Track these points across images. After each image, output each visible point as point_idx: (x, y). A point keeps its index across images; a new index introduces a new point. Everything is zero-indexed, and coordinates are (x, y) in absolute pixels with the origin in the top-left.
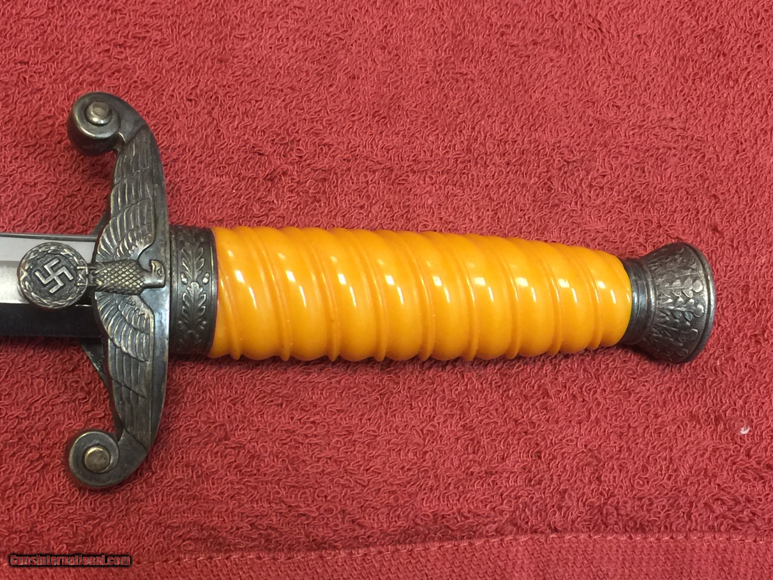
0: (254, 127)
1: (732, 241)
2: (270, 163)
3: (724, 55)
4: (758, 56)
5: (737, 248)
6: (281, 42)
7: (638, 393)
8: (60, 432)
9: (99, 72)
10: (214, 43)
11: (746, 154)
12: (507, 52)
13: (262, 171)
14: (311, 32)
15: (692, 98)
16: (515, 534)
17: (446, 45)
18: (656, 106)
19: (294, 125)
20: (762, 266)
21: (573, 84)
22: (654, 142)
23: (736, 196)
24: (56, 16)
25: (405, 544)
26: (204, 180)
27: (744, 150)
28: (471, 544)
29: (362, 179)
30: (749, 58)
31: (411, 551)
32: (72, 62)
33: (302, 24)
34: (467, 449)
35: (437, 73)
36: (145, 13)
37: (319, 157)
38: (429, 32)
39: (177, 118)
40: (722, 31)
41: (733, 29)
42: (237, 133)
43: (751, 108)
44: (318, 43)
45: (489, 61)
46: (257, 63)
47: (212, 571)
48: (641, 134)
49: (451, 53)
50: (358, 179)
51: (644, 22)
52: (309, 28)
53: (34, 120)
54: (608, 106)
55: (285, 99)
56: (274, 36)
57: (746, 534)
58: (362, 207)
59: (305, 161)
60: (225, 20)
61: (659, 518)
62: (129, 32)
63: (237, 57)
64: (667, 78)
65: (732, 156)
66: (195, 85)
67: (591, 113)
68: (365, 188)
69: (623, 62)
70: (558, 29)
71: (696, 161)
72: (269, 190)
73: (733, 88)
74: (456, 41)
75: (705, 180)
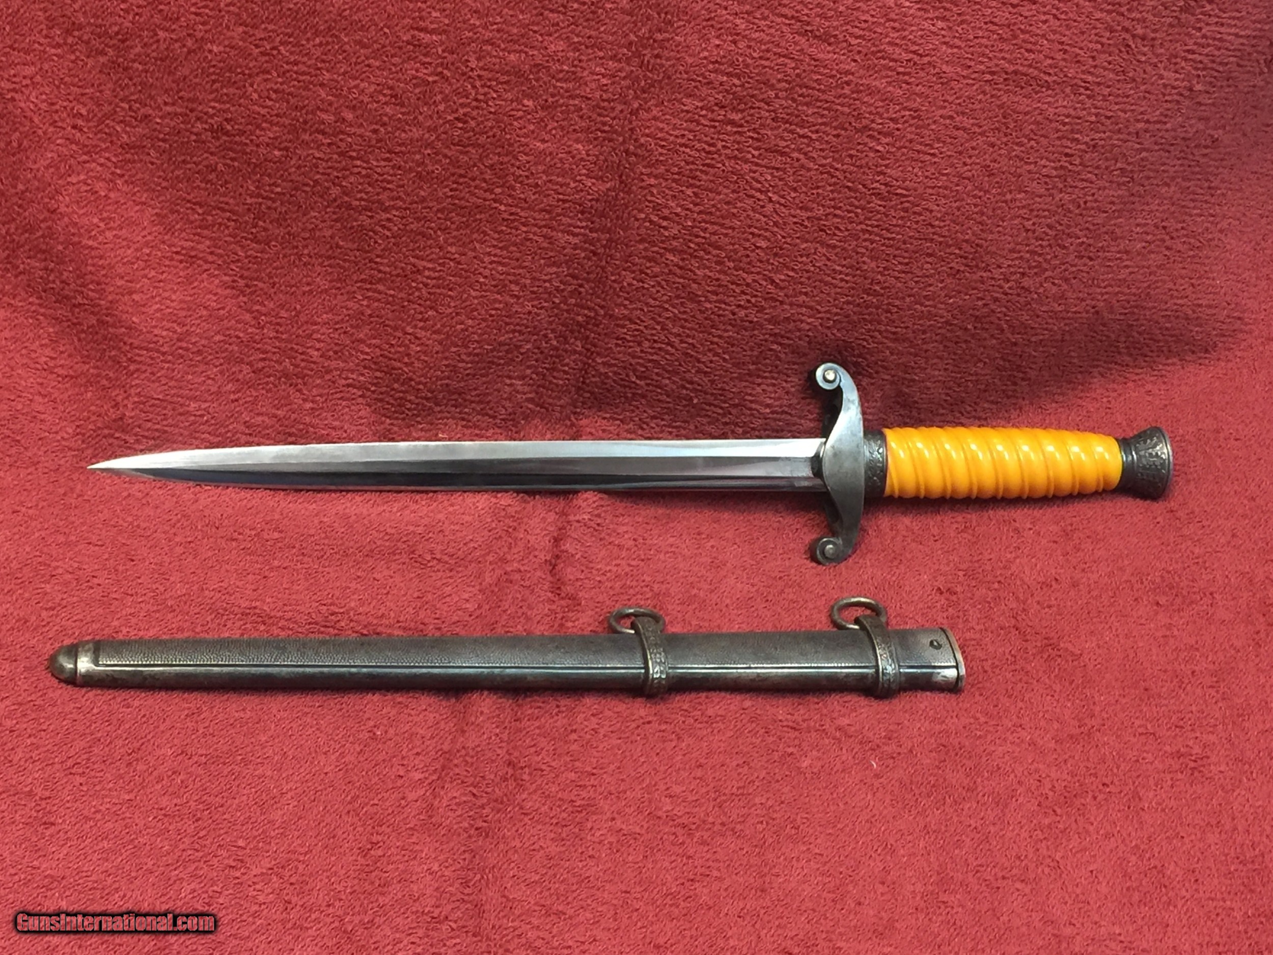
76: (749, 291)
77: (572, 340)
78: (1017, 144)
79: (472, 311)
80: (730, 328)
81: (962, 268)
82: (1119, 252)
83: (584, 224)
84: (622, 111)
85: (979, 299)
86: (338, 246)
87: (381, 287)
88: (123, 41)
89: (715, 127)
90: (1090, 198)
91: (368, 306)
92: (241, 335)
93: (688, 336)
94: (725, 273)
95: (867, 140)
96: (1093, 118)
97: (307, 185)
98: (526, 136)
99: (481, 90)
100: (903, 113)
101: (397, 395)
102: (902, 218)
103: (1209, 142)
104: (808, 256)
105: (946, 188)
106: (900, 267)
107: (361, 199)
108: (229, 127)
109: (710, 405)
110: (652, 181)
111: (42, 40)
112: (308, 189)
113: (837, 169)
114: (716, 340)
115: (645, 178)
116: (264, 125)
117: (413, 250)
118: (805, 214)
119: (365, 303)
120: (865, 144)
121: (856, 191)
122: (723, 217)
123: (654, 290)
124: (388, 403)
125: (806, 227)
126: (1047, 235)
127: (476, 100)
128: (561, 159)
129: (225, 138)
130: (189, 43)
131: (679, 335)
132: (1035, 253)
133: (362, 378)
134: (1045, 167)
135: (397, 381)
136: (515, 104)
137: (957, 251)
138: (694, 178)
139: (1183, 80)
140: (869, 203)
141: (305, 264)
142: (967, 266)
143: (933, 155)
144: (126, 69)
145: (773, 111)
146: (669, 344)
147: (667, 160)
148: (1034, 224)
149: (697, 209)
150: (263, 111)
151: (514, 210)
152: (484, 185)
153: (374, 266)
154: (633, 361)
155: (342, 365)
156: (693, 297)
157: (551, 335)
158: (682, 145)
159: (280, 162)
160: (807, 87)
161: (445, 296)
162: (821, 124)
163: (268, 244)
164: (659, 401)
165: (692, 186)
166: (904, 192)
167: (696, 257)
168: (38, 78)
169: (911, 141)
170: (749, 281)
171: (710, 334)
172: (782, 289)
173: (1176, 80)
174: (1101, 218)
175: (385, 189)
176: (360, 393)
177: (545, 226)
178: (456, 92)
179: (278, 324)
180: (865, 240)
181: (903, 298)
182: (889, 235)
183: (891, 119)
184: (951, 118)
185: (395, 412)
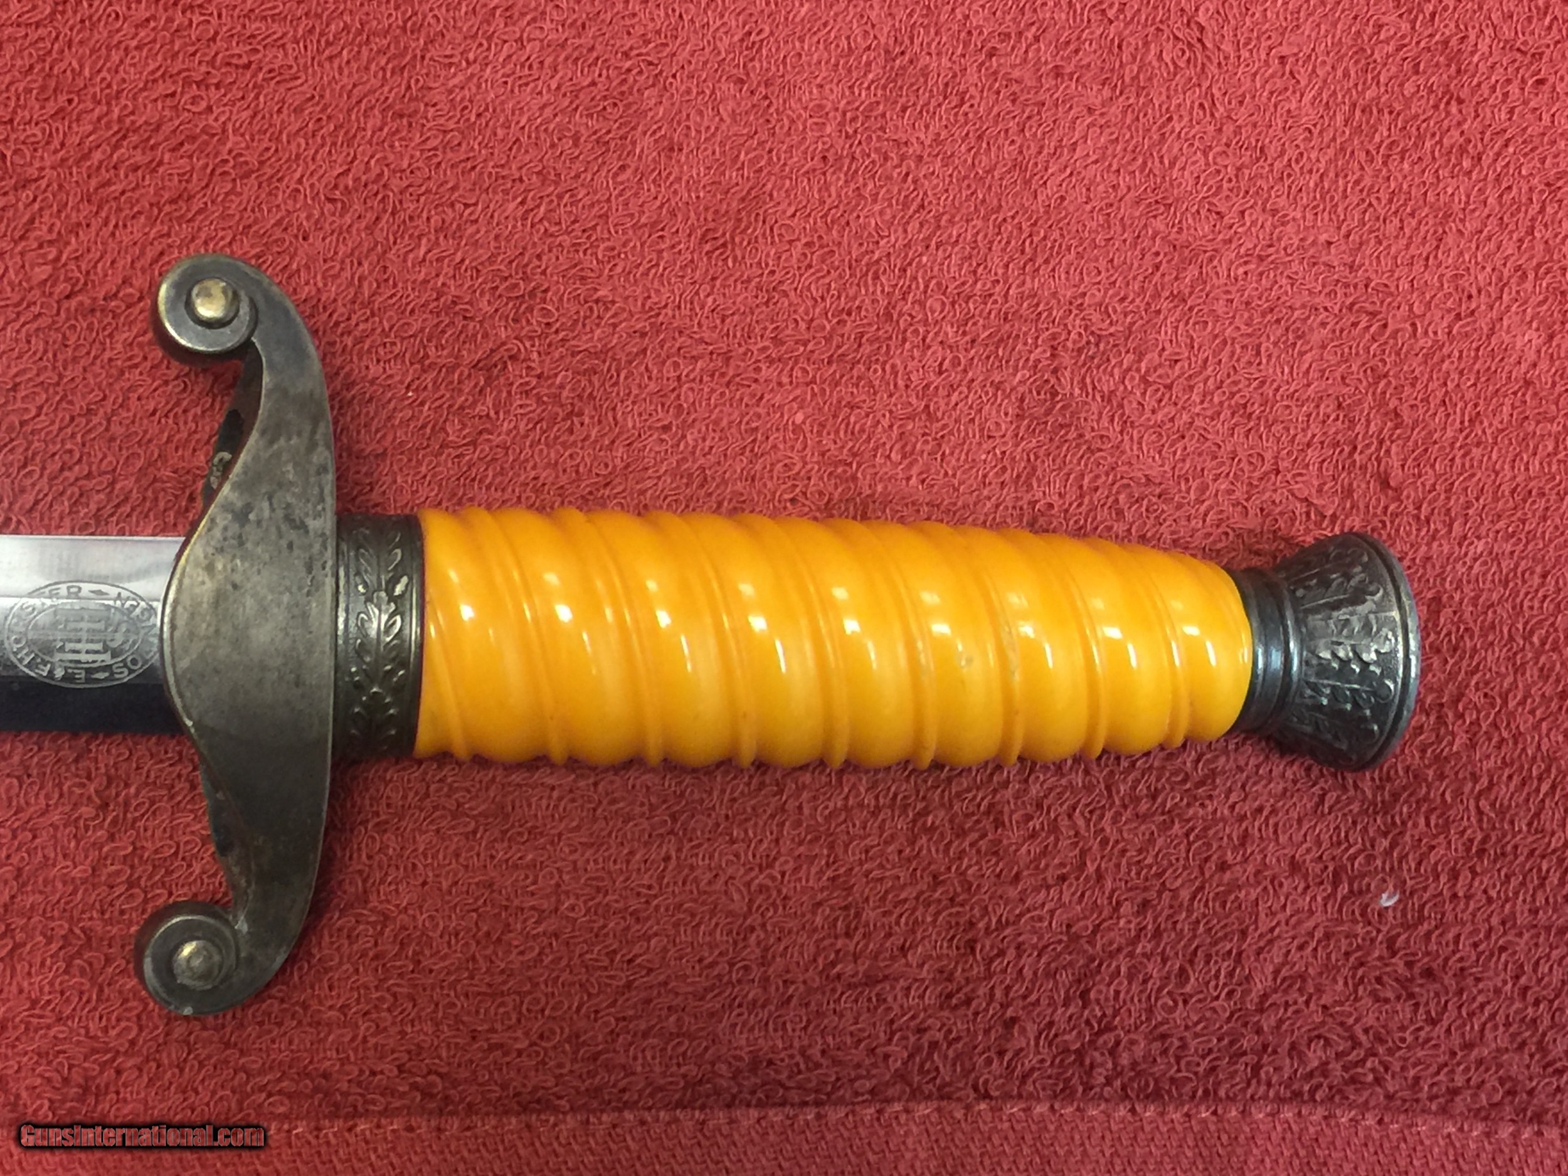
0: (458, 260)
1: (1419, 508)
2: (486, 336)
3: (1460, 101)
4: (1532, 104)
5: (1428, 521)
6: (526, 72)
7: (1188, 821)
8: (46, 882)
9: (152, 142)
10: (388, 74)
11: (1475, 322)
12: (998, 93)
13: (469, 350)
14: (592, 49)
15: (1378, 199)
16: (908, 1101)
17: (871, 76)
18: (1299, 215)
19: (539, 257)
20: (1475, 560)
21: (1129, 163)
22: (1286, 293)
23: (1441, 414)
24: (71, 22)
25: (693, 1109)
26: (352, 370)
27: (1473, 313)
28: (819, 1116)
29: (669, 372)
30: (1513, 108)
31: (703, 1122)
32: (99, 119)
33: (573, 32)
34: (835, 926)
35: (847, 137)
36: (252, 11)
37: (584, 325)
38: (837, 46)
39: (305, 239)
40: (1463, 46)
41: (1488, 40)
42: (424, 271)
43: (1501, 219)
44: (604, 72)
45: (956, 114)
46: (473, 119)
47: (319, 1153)
48: (1261, 274)
49: (879, 92)
50: (660, 371)
51: (1298, 27)
52: (586, 40)
53: (19, 248)
54: (1198, 212)
55: (525, 199)
56: (514, 58)
57: (1365, 1107)
58: (666, 428)
59: (557, 332)
60: (414, 24)
61: (1196, 1074)
62: (217, 54)
63: (434, 105)
64: (1331, 152)
65: (1445, 324)
66: (345, 167)
67: (1162, 227)
68: (674, 390)
69: (1242, 115)
70: (1113, 40)
71: (1368, 336)
72: (481, 391)
73: (1469, 173)
74: (892, 68)
75: (1380, 378)
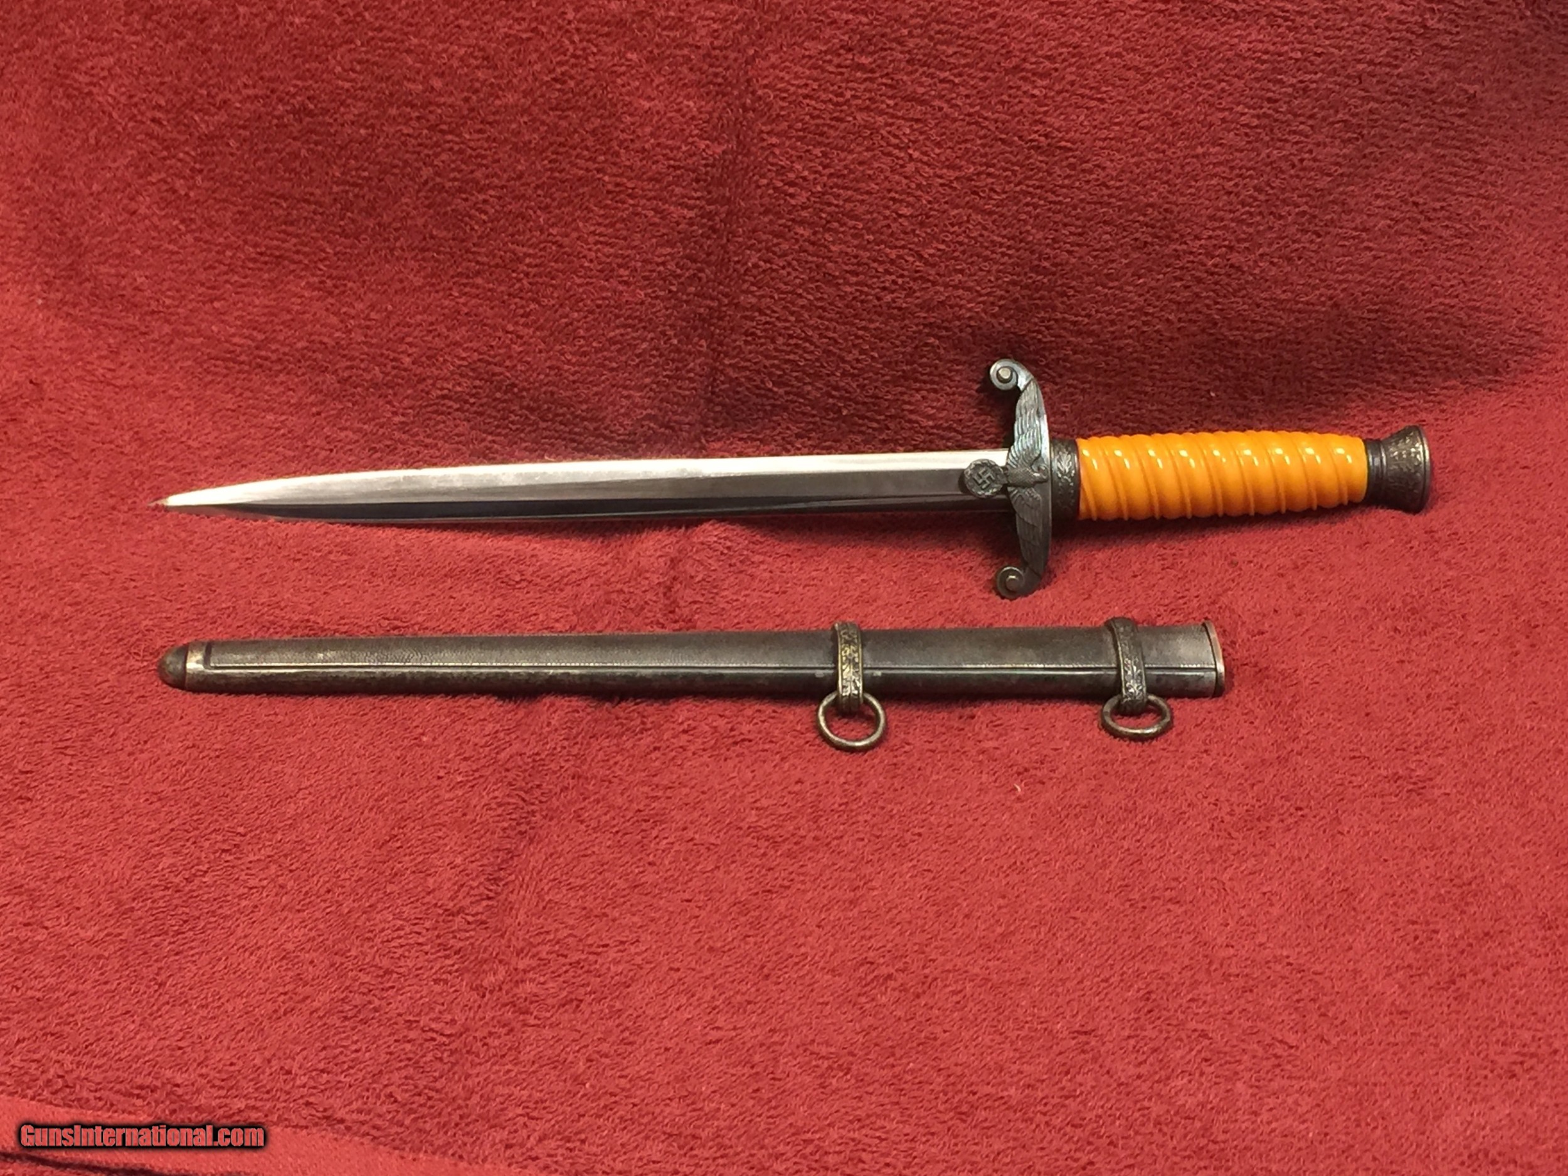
76: (893, 269)
77: (696, 340)
78: (1205, 86)
79: (577, 302)
80: (875, 317)
81: (1150, 240)
82: (1355, 229)
83: (699, 194)
84: (736, 60)
85: (1176, 279)
86: (432, 237)
87: (479, 281)
88: (202, 21)
89: (842, 74)
90: (1307, 156)
91: (465, 304)
92: (326, 340)
93: (827, 329)
94: (865, 249)
95: (1020, 83)
96: (1299, 55)
97: (396, 166)
98: (629, 94)
99: (581, 46)
100: (1061, 50)
101: (500, 406)
102: (1068, 177)
103: (1463, 98)
104: (960, 224)
105: (1120, 140)
106: (1072, 239)
107: (455, 179)
108: (311, 106)
109: (863, 417)
110: (774, 140)
111: (121, 28)
112: (396, 171)
113: (986, 119)
114: (861, 333)
115: (765, 136)
116: (349, 101)
117: (513, 235)
118: (953, 174)
119: (462, 300)
120: (1019, 88)
121: (1010, 144)
122: (856, 180)
123: (784, 272)
124: (490, 416)
125: (955, 189)
126: (1256, 199)
127: (574, 56)
128: (670, 119)
129: (308, 119)
130: (270, 16)
131: (817, 328)
132: (1241, 222)
133: (458, 389)
134: (1243, 114)
135: (499, 389)
136: (616, 59)
137: (1141, 218)
138: (822, 134)
139: (1413, 14)
140: (1028, 158)
141: (398, 259)
142: (1155, 236)
143: (1101, 100)
144: (204, 52)
145: (909, 52)
146: (807, 339)
147: (789, 115)
148: (1236, 185)
149: (827, 171)
150: (347, 85)
151: (619, 180)
152: (586, 153)
153: (471, 256)
154: (768, 363)
155: (436, 373)
156: (830, 279)
157: (671, 333)
158: (806, 97)
159: (365, 140)
160: (945, 22)
161: (548, 285)
162: (965, 66)
163: (357, 238)
164: (804, 414)
165: (820, 144)
166: (1069, 145)
167: (829, 230)
168: (118, 70)
169: (1072, 83)
170: (893, 256)
171: (854, 325)
172: (933, 265)
173: (1403, 12)
174: (1323, 183)
175: (480, 165)
176: (457, 406)
177: (655, 198)
178: (554, 50)
179: (368, 327)
180: (1027, 204)
181: (1081, 278)
182: (1055, 198)
183: (1048, 58)
184: (1119, 55)
185: (498, 427)
